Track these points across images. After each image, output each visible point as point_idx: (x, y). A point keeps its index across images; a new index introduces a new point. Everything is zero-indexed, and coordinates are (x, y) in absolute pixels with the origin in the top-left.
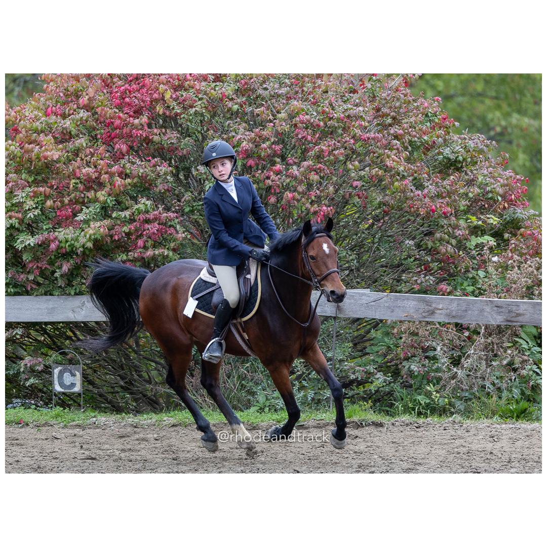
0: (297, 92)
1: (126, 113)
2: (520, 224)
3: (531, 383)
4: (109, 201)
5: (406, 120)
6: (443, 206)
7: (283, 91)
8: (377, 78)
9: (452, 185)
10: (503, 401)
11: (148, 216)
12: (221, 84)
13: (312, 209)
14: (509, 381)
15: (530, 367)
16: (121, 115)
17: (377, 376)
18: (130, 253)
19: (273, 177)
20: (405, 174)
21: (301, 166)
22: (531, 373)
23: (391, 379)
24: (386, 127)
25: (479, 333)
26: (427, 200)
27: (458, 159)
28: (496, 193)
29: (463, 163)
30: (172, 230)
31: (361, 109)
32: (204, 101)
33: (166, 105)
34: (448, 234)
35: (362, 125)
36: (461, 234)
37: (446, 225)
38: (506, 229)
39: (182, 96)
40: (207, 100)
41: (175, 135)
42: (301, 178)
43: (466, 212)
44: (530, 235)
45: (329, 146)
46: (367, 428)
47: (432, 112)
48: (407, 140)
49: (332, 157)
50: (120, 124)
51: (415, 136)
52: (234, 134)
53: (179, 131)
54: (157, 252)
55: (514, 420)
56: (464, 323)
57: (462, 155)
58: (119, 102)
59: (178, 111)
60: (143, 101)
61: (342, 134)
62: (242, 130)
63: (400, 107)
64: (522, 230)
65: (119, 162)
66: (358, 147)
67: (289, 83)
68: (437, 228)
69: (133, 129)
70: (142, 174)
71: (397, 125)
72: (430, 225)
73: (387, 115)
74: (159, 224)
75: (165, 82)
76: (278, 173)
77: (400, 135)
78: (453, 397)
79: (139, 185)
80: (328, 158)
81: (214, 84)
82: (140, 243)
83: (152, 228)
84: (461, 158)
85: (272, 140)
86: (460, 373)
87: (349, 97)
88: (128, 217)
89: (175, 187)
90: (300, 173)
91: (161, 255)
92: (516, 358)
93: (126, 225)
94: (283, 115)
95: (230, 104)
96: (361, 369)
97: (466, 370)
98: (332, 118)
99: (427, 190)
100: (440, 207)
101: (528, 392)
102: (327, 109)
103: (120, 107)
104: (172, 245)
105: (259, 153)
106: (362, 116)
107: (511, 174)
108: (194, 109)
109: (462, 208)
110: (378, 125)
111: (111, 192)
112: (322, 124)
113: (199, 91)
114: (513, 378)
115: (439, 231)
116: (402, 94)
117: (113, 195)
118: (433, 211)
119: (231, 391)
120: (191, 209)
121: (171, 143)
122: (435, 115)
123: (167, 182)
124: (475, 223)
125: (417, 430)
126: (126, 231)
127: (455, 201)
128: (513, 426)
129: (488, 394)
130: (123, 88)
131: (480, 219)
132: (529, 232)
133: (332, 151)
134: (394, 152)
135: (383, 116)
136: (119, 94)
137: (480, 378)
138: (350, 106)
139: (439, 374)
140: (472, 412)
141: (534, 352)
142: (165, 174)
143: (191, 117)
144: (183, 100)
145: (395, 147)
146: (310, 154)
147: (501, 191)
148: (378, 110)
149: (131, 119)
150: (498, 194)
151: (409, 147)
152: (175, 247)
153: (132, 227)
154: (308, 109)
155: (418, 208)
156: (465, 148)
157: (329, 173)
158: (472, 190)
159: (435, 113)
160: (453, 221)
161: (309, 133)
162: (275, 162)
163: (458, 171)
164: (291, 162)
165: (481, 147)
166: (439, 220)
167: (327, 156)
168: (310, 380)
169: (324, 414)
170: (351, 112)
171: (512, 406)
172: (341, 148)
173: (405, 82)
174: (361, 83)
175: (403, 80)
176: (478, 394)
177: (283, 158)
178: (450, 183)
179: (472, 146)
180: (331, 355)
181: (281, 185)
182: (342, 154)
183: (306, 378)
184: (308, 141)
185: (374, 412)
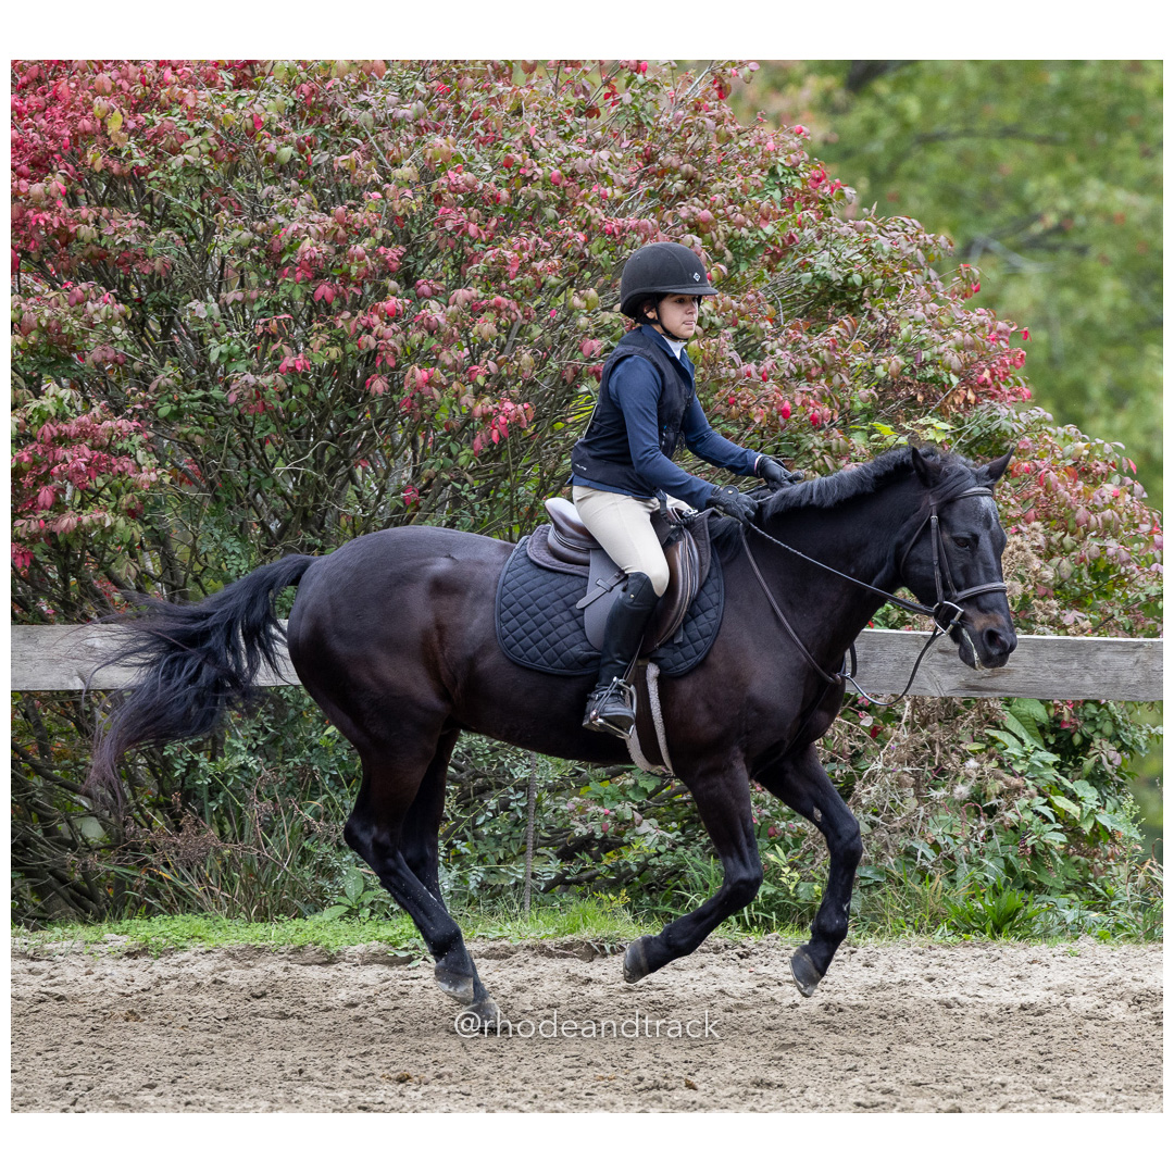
0: (443, 115)
2: (1005, 445)
3: (1029, 842)
5: (719, 185)
6: (812, 401)
7: (409, 110)
8: (649, 78)
9: (835, 348)
10: (962, 889)
11: (64, 428)
12: (252, 92)
13: (478, 409)
15: (1027, 802)
17: (641, 830)
18: (20, 521)
19: (379, 327)
20: (717, 320)
21: (451, 301)
22: (1029, 816)
23: (678, 837)
24: (670, 200)
25: (899, 718)
26: (770, 386)
27: (850, 280)
28: (943, 366)
29: (863, 290)
30: (127, 463)
31: (604, 154)
32: (209, 136)
33: (111, 147)
34: (823, 470)
35: (605, 196)
37: (819, 448)
39: (153, 123)
40: (216, 135)
41: (134, 223)
42: (449, 330)
43: (870, 414)
44: (1027, 470)
45: (522, 249)
46: (615, 959)
47: (788, 164)
48: (721, 233)
49: (529, 278)
51: (741, 225)
52: (281, 219)
53: (144, 212)
54: (86, 520)
55: (986, 937)
57: (860, 270)
59: (142, 163)
60: (53, 137)
61: (556, 220)
62: (301, 208)
63: (706, 151)
66: (595, 251)
67: (424, 92)
68: (796, 457)
69: (28, 208)
70: (48, 320)
71: (697, 196)
72: (778, 448)
73: (675, 170)
74: (92, 448)
75: (109, 89)
76: (392, 317)
77: (704, 223)
79: (43, 349)
80: (519, 279)
81: (235, 94)
82: (45, 495)
83: (74, 459)
84: (857, 279)
85: (379, 234)
87: (573, 125)
88: (14, 429)
89: (134, 353)
90: (448, 319)
91: (95, 527)
92: (991, 781)
94: (406, 171)
95: (272, 144)
96: (601, 810)
97: (864, 812)
98: (531, 177)
99: (771, 362)
100: (803, 404)
101: (1024, 867)
102: (518, 157)
104: (125, 500)
105: (345, 266)
106: (607, 173)
107: (982, 318)
108: (180, 159)
109: (859, 405)
110: (651, 195)
112: (504, 193)
113: (193, 113)
115: (801, 464)
116: (710, 117)
118: (786, 414)
119: (277, 867)
120: (175, 408)
121: (123, 242)
122: (793, 170)
123: (112, 342)
124: (891, 440)
125: (743, 962)
127: (842, 387)
128: (984, 952)
129: (923, 872)
131: (904, 432)
132: (1026, 464)
133: (531, 260)
135: (662, 173)
137: (902, 830)
138: (575, 148)
139: (800, 824)
140: (882, 915)
141: (1038, 764)
142: (106, 321)
143: (173, 178)
144: (155, 136)
146: (472, 269)
147: (955, 360)
148: (649, 158)
149: (23, 182)
150: (948, 368)
151: (727, 252)
152: (132, 506)
153: (25, 454)
154: (472, 157)
155: (749, 407)
156: (868, 252)
157: (520, 316)
158: (884, 361)
159: (795, 166)
160: (837, 440)
161: (473, 216)
162: (386, 289)
163: (849, 311)
164: (425, 288)
165: (910, 250)
166: (802, 435)
167: (517, 274)
168: (477, 837)
169: (509, 925)
170: (580, 164)
171: (982, 902)
172: (553, 255)
173: (720, 88)
174: (606, 90)
175: (715, 82)
176: (896, 873)
177: (408, 279)
178: (831, 344)
179: (886, 247)
180: (523, 776)
181: (399, 349)
182: (553, 269)
183: (469, 834)
184: (471, 238)
185: (635, 918)
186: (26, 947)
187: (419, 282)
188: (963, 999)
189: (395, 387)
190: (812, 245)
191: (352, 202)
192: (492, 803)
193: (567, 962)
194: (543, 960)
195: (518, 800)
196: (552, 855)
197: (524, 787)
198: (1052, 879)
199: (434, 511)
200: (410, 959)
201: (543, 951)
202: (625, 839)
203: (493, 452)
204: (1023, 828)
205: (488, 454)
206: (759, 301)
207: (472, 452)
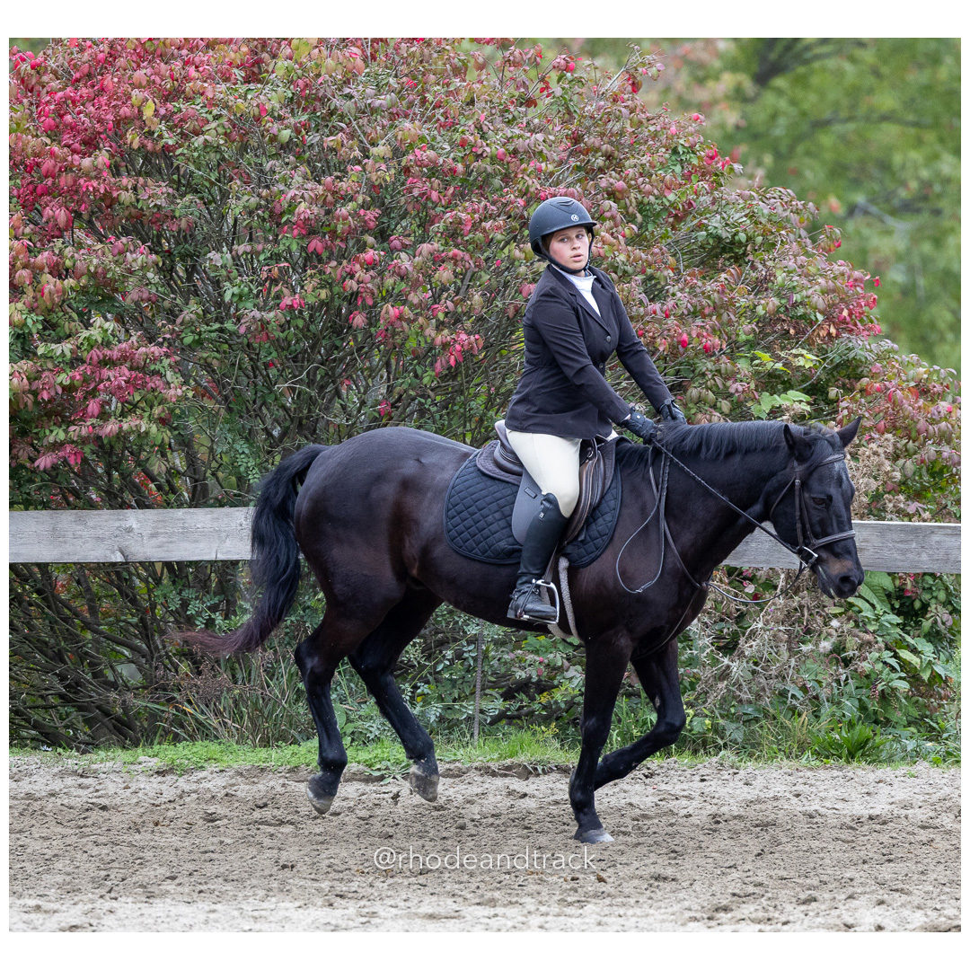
0: (411, 105)
1: (68, 146)
2: (860, 370)
3: (880, 687)
4: (29, 322)
5: (632, 161)
6: (705, 334)
7: (385, 100)
8: (576, 75)
9: (723, 291)
10: (824, 723)
11: (109, 353)
12: (259, 86)
13: (439, 339)
14: (834, 684)
15: (877, 655)
16: (56, 149)
17: (569, 674)
18: (72, 428)
19: (360, 274)
20: (629, 269)
21: (417, 253)
22: (879, 666)
24: (591, 173)
25: (775, 587)
27: (736, 238)
28: (811, 307)
29: (747, 246)
30: (157, 382)
31: (540, 137)
32: (224, 121)
33: (146, 129)
34: (714, 389)
35: (540, 170)
36: (740, 389)
37: (711, 371)
38: (833, 380)
39: (180, 110)
40: (230, 120)
41: (164, 190)
42: (416, 276)
43: (752, 345)
44: (879, 390)
45: (475, 211)
46: (546, 777)
47: (687, 145)
48: (634, 200)
49: (479, 235)
50: (54, 167)
51: (650, 193)
52: (282, 187)
53: (172, 181)
54: (125, 427)
55: (842, 761)
56: (745, 567)
57: (745, 230)
58: (52, 122)
59: (171, 142)
60: (100, 121)
61: (501, 188)
62: (298, 179)
63: (622, 133)
64: (865, 380)
65: (52, 244)
67: (396, 86)
68: (692, 378)
69: (80, 177)
70: (96, 267)
71: (614, 170)
72: (678, 372)
73: (598, 150)
74: (131, 369)
75: (144, 83)
76: (370, 266)
77: (620, 192)
78: (722, 717)
79: (91, 290)
80: (471, 235)
81: (245, 87)
82: (93, 406)
83: (116, 378)
84: (742, 237)
85: (360, 199)
86: (737, 668)
87: (516, 113)
88: (68, 354)
89: (164, 294)
90: (415, 267)
91: (133, 432)
92: (849, 638)
93: (64, 371)
94: (381, 150)
95: (274, 127)
96: (538, 659)
97: (747, 662)
98: (482, 154)
99: (672, 302)
100: (698, 336)
101: (873, 706)
102: (471, 138)
103: (54, 133)
104: (157, 411)
105: (333, 225)
106: (542, 152)
107: (842, 268)
108: (201, 139)
109: (743, 337)
110: (578, 168)
111: (36, 304)
112: (460, 167)
113: (212, 103)
114: (843, 677)
115: (696, 384)
116: (625, 107)
117: (38, 311)
118: (684, 344)
119: (277, 703)
120: (197, 337)
121: (156, 205)
122: (692, 149)
123: (147, 285)
124: (770, 366)
125: (648, 781)
126: (64, 383)
127: (730, 323)
128: (840, 773)
129: (793, 709)
130: (60, 94)
131: (779, 359)
132: (878, 385)
133: (481, 221)
134: (608, 224)
135: (587, 152)
136: (52, 107)
137: (777, 677)
138: (517, 131)
139: (695, 670)
140: (759, 744)
141: (886, 624)
142: (142, 268)
143: (196, 154)
144: (182, 120)
145: (608, 214)
146: (434, 228)
147: (819, 301)
148: (576, 139)
149: (76, 156)
150: (815, 308)
151: (638, 215)
152: (163, 415)
153: (77, 374)
154: (434, 138)
155: (655, 338)
156: (751, 216)
157: (473, 265)
158: (763, 302)
159: (692, 147)
160: (725, 364)
161: (435, 185)
162: (365, 243)
163: (735, 262)
164: (397, 243)
165: (785, 214)
166: (696, 360)
167: (470, 231)
168: (437, 681)
169: (462, 751)
170: (520, 143)
171: (840, 734)
172: (499, 216)
173: (633, 84)
174: (542, 85)
175: (629, 79)
176: (771, 710)
177: (383, 235)
178: (720, 288)
179: (766, 211)
180: (474, 632)
181: (376, 291)
182: (498, 228)
183: (431, 678)
184: (433, 203)
185: (562, 745)
186: (76, 767)
187: (392, 238)
188: (823, 811)
189: (372, 321)
190: (707, 211)
191: (339, 174)
192: (449, 654)
193: (507, 781)
194: (488, 779)
195: (470, 651)
196: (497, 696)
197: (473, 641)
198: (897, 716)
199: (404, 420)
200: (382, 778)
201: (488, 772)
202: (556, 682)
203: (452, 374)
204: (873, 676)
205: (446, 375)
206: (663, 254)
207: (434, 374)
